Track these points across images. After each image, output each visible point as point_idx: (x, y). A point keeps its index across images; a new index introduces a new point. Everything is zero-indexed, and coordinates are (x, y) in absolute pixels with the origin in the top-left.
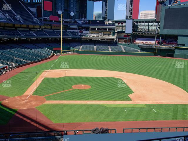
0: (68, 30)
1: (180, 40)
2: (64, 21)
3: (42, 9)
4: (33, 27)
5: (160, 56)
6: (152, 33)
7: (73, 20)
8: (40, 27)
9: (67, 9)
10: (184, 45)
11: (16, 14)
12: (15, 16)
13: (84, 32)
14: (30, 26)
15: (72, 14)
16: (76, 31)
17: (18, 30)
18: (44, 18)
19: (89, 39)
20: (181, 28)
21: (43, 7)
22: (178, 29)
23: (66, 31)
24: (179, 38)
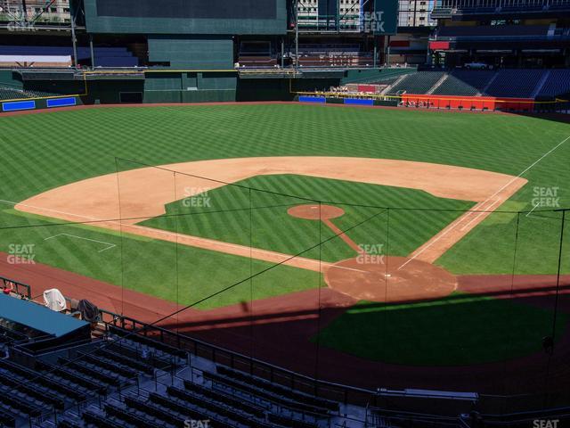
1: (156, 49)
5: (102, 103)
6: (58, 29)
10: (167, 64)
20: (151, 15)
22: (143, 16)
24: (152, 43)
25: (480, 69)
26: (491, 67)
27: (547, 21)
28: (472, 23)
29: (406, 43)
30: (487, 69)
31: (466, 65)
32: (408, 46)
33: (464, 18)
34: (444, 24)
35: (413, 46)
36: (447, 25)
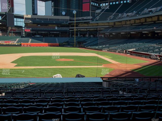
25: (39, 37)
26: (42, 37)
27: (54, 25)
28: (36, 25)
29: (15, 30)
30: (41, 37)
31: (35, 36)
32: (15, 31)
33: (33, 23)
34: (27, 25)
35: (17, 31)
36: (28, 25)
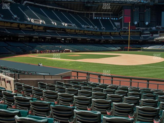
0: (142, 35)
2: (141, 29)
3: (122, 22)
4: (114, 34)
7: (149, 28)
8: (119, 34)
9: (143, 20)
11: (102, 26)
12: (102, 27)
13: (154, 35)
14: (112, 33)
15: (147, 23)
16: (149, 35)
17: (103, 36)
18: (123, 28)
19: (157, 40)
21: (123, 20)
23: (140, 36)
